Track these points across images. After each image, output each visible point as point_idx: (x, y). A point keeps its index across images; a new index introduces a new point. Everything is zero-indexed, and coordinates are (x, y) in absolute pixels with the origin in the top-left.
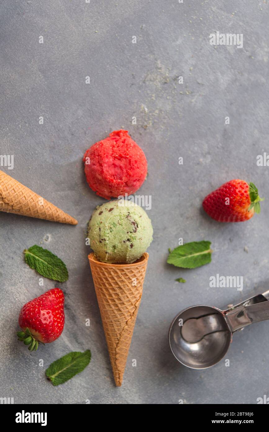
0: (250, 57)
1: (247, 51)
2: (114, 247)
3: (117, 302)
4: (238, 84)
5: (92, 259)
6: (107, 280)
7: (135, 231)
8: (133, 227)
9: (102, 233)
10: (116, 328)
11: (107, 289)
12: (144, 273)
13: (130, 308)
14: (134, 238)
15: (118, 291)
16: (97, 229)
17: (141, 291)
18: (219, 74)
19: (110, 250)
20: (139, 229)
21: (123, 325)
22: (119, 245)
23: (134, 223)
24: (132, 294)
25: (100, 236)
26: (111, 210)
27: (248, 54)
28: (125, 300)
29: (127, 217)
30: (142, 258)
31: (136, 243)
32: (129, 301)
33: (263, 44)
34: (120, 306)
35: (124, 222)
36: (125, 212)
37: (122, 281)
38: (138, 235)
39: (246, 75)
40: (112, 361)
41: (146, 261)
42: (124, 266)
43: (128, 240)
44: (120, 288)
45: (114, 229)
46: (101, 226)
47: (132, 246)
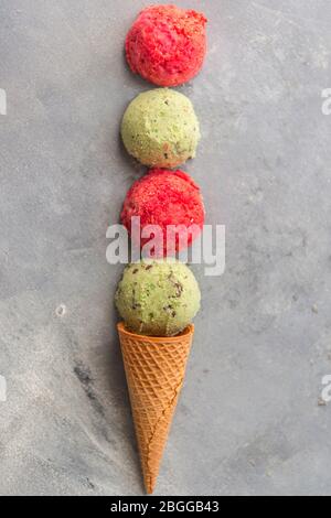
0: (305, 64)
1: (301, 56)
2: (151, 315)
3: (153, 385)
4: (291, 99)
5: (121, 329)
6: (141, 356)
7: (179, 296)
8: (176, 290)
9: (136, 297)
10: (150, 418)
11: (140, 369)
12: (188, 350)
13: (168, 393)
14: (178, 304)
15: (154, 371)
16: (130, 292)
17: (183, 373)
18: (267, 87)
19: (145, 319)
20: (183, 293)
21: (159, 415)
22: (158, 313)
23: (177, 285)
24: (172, 375)
25: (133, 300)
26: (149, 267)
27: (302, 60)
28: (162, 383)
29: (170, 276)
30: (186, 331)
31: (179, 310)
32: (168, 384)
33: (321, 46)
34: (156, 390)
35: (165, 283)
36: (166, 271)
37: (161, 359)
38: (183, 300)
39: (301, 87)
40: (143, 461)
41: (191, 334)
42: (163, 340)
43: (170, 306)
44: (157, 367)
45: (151, 292)
46: (136, 287)
47: (174, 314)
